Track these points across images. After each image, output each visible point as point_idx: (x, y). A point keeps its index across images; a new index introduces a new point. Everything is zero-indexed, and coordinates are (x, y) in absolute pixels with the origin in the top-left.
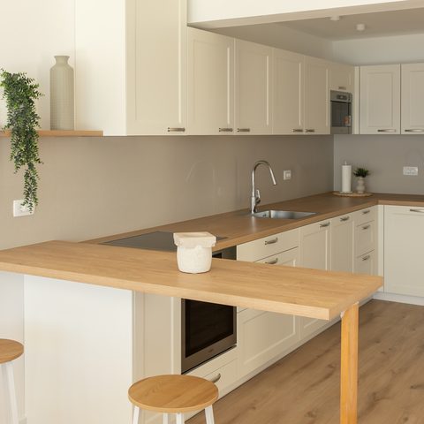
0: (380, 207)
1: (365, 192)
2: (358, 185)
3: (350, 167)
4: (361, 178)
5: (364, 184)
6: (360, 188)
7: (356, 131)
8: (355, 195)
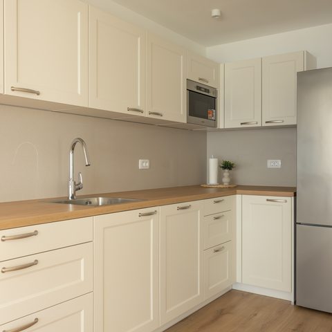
0: (238, 197)
1: (230, 183)
2: (223, 177)
3: (216, 159)
4: (226, 170)
5: (229, 176)
6: (226, 180)
7: (221, 125)
8: (221, 186)
